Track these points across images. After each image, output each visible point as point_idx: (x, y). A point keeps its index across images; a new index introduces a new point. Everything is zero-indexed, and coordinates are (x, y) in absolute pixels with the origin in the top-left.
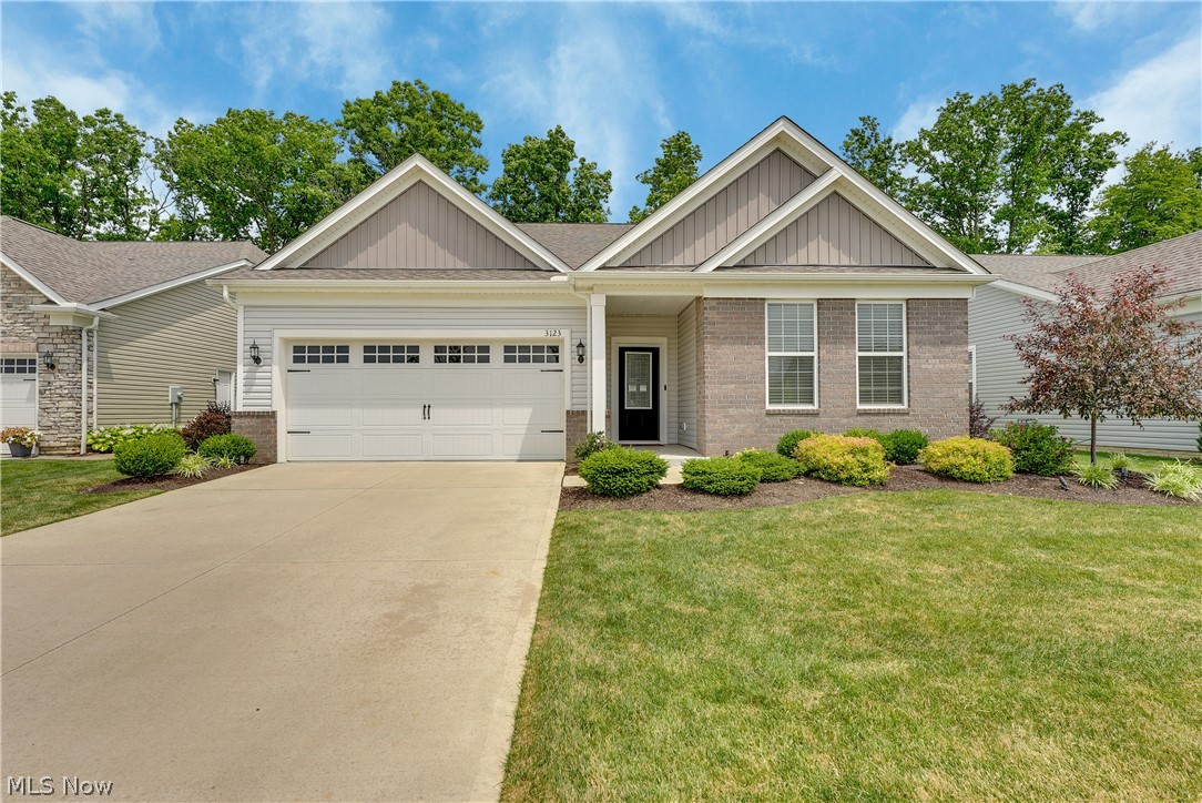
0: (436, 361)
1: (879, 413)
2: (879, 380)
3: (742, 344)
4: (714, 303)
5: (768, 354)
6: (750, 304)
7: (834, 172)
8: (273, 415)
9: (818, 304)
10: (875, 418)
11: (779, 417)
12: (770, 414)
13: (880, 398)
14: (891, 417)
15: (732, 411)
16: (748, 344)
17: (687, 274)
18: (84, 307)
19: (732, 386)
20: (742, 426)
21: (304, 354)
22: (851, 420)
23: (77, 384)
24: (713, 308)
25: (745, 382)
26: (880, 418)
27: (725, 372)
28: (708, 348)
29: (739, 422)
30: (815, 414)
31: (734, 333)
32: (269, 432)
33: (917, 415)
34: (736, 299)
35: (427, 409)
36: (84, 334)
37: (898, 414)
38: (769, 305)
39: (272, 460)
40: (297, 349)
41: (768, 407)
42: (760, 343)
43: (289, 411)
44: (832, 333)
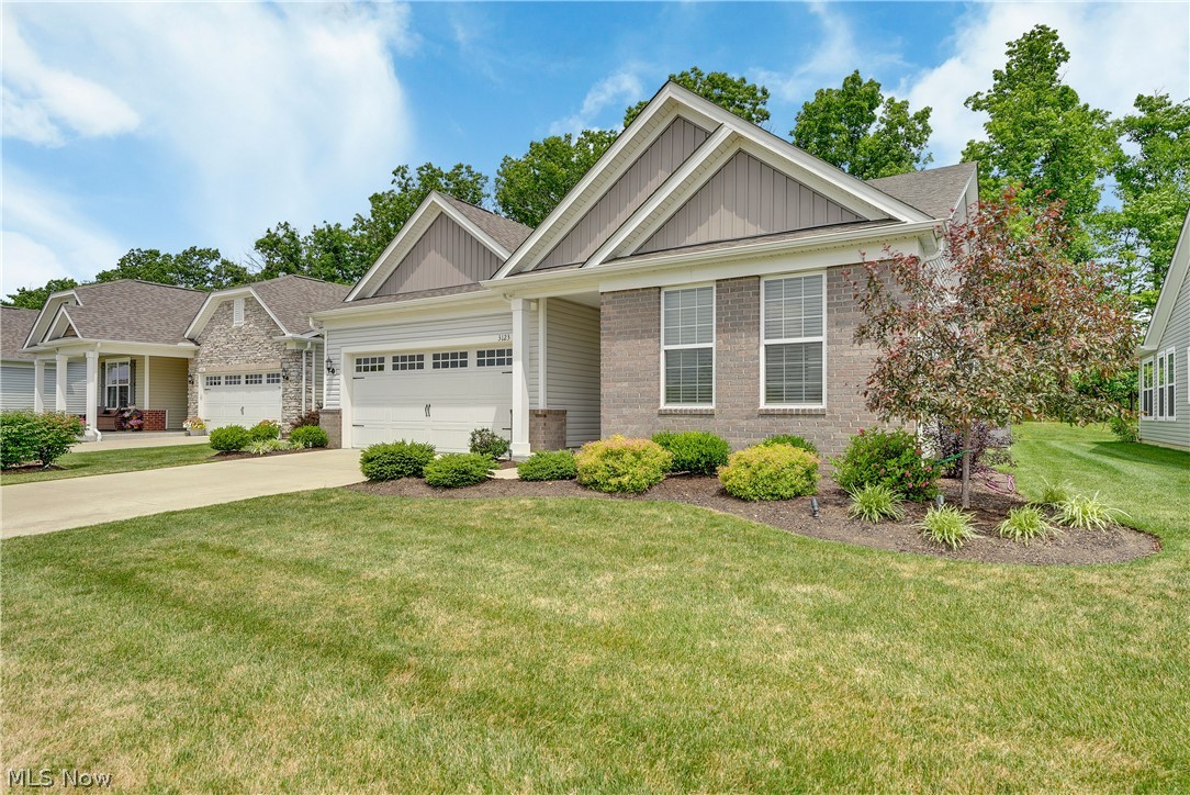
0: (434, 367)
1: (784, 414)
2: (794, 373)
3: (636, 338)
4: (610, 297)
5: (664, 347)
6: (644, 294)
7: (724, 130)
8: (338, 412)
9: (717, 286)
10: (781, 420)
11: (670, 418)
12: (663, 414)
13: (794, 396)
14: (801, 419)
15: (625, 411)
16: (642, 338)
17: (575, 271)
18: (299, 336)
19: (626, 384)
20: (635, 426)
21: (369, 364)
22: (752, 423)
23: (299, 390)
24: (609, 303)
25: (639, 380)
26: (786, 420)
27: (619, 369)
28: (604, 344)
29: (631, 422)
30: (710, 415)
31: (629, 327)
32: (336, 425)
33: (837, 418)
34: (630, 290)
35: (428, 407)
36: (304, 355)
37: (817, 416)
38: (666, 293)
39: (338, 446)
40: (359, 361)
41: (663, 406)
42: (653, 337)
43: (354, 409)
44: (730, 319)
